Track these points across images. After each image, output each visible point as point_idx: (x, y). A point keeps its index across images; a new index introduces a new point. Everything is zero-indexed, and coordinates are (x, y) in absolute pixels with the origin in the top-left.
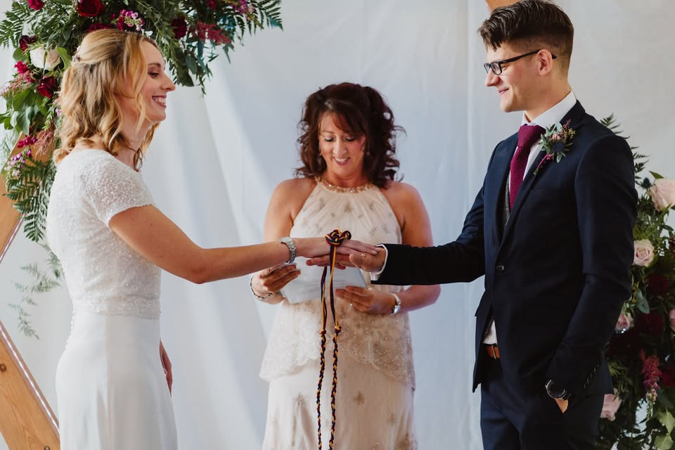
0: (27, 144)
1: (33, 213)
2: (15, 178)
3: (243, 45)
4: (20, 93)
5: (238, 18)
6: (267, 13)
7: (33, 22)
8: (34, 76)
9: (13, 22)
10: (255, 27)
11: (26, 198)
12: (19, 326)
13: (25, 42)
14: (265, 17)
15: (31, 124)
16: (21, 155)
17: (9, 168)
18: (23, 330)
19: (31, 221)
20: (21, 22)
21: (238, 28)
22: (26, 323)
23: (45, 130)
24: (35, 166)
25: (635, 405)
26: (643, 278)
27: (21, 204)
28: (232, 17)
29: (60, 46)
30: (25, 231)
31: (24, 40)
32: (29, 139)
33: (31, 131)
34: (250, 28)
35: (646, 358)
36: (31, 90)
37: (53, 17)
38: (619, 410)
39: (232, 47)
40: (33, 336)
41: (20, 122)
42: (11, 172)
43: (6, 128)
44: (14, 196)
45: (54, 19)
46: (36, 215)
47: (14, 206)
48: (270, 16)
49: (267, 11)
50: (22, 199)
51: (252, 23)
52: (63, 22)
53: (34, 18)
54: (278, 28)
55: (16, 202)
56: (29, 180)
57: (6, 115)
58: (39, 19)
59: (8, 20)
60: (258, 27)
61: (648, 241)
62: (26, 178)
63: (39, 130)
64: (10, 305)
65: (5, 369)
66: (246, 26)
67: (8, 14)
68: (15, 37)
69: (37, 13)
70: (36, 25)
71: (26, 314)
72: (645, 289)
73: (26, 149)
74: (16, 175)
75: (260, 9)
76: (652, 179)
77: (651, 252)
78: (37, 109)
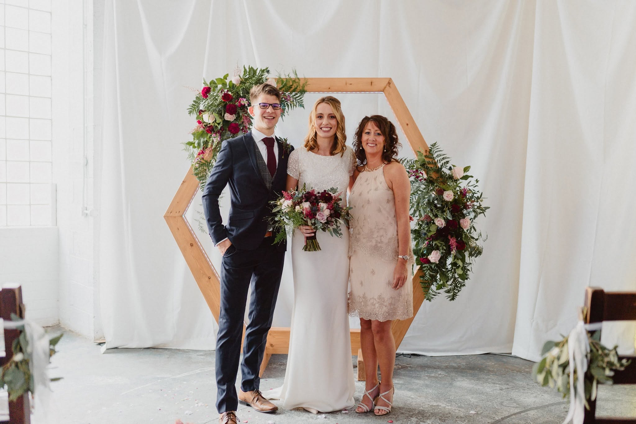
0: (201, 153)
1: (204, 181)
2: (196, 167)
3: (288, 115)
4: (198, 132)
5: (286, 103)
6: (298, 102)
7: (204, 104)
8: (205, 125)
9: (196, 104)
10: (293, 107)
11: (201, 175)
12: (199, 228)
13: (201, 112)
14: (297, 103)
15: (203, 146)
16: (199, 158)
17: (194, 163)
18: (200, 230)
19: (203, 184)
20: (199, 104)
21: (286, 108)
22: (202, 227)
23: (209, 147)
24: (205, 162)
25: (447, 258)
26: (449, 206)
27: (199, 178)
28: (284, 103)
29: (215, 113)
30: (201, 189)
31: (200, 111)
32: (202, 151)
33: (203, 149)
34: (291, 107)
35: (451, 238)
36: (203, 132)
37: (212, 102)
38: (440, 259)
39: (284, 116)
40: (205, 232)
41: (199, 144)
42: (195, 165)
43: (193, 148)
44: (196, 174)
45: (212, 103)
46: (205, 182)
47: (196, 179)
48: (299, 103)
49: (298, 101)
50: (200, 176)
51: (292, 105)
52: (216, 104)
53: (205, 102)
54: (303, 108)
55: (197, 177)
56: (202, 168)
57: (193, 142)
58: (206, 103)
59: (194, 103)
60: (295, 107)
61: (451, 191)
62: (201, 167)
63: (206, 148)
64: (195, 220)
65: (193, 245)
66: (290, 107)
67: (194, 101)
68: (197, 110)
69: (206, 101)
70: (205, 105)
71: (201, 224)
72: (450, 210)
73: (201, 156)
74: (197, 166)
75: (295, 100)
76: (452, 167)
77: (453, 195)
78: (205, 139)
